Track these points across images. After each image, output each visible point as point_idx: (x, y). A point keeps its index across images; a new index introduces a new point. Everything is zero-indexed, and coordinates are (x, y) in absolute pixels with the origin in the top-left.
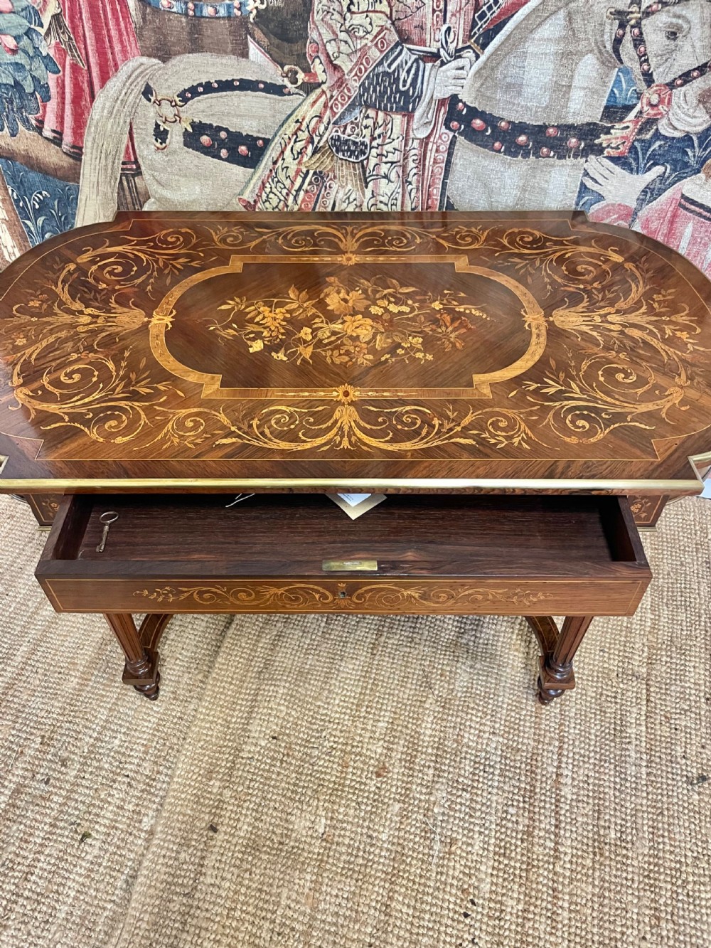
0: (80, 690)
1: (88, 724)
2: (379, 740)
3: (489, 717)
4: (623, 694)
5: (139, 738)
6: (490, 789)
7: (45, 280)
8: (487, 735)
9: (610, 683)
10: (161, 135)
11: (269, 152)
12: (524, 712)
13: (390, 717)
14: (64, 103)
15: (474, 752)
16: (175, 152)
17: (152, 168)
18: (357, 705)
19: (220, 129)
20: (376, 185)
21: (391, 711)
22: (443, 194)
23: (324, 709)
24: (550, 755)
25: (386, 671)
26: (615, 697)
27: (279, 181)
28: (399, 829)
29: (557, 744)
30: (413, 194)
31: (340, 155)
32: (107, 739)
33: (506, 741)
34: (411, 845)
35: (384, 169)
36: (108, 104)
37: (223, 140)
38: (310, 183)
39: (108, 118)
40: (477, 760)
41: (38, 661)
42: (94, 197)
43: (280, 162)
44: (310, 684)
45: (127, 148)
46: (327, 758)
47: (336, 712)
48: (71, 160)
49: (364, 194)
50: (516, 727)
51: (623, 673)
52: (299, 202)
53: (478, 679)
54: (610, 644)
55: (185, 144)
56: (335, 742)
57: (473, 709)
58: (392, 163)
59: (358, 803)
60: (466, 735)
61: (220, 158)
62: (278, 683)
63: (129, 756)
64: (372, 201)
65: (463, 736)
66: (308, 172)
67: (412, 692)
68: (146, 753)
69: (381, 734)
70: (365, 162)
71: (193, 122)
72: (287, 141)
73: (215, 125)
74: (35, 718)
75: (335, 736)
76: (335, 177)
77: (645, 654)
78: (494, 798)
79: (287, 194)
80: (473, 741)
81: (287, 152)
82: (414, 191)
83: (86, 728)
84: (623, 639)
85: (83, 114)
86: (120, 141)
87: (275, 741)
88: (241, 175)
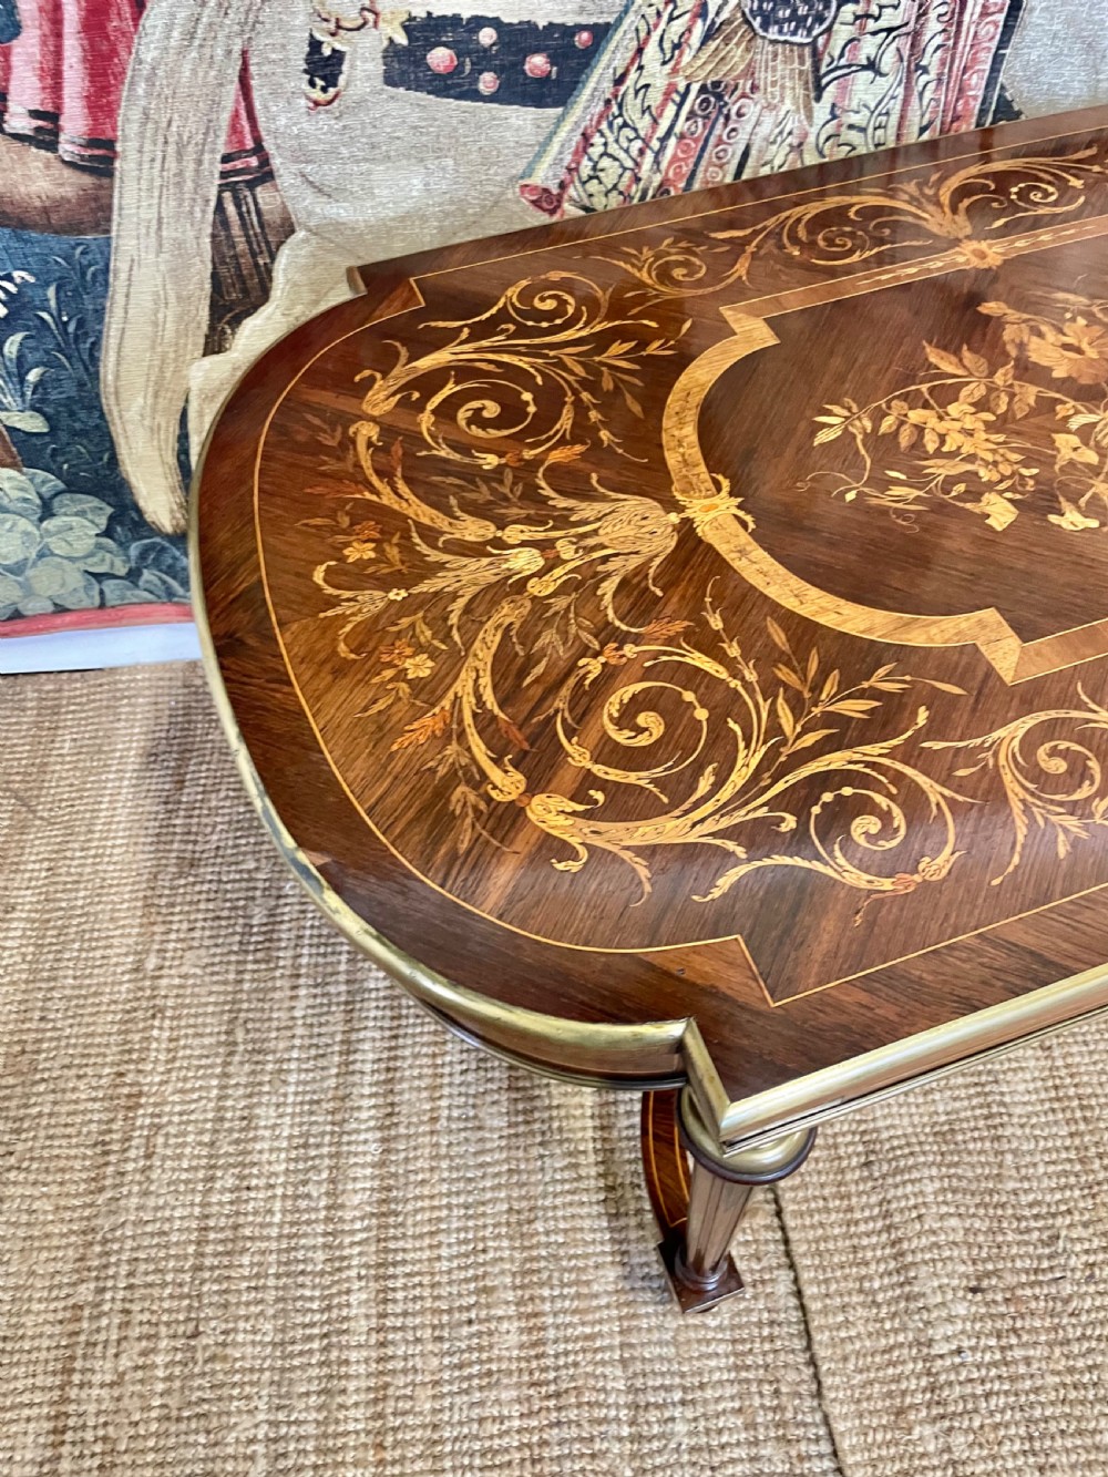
0: (534, 1345)
1: (601, 1413)
5: (718, 1400)
7: (330, 482)
10: (324, 67)
11: (605, 58)
14: (58, 35)
16: (361, 104)
17: (301, 155)
18: (1081, 1161)
19: (479, 22)
20: (844, 90)
22: (991, 82)
23: (1026, 1191)
25: (1088, 1073)
27: (625, 125)
30: (928, 95)
31: (773, 33)
32: (656, 1429)
35: (868, 47)
36: (182, 15)
37: (486, 50)
38: (692, 115)
39: (182, 52)
41: (405, 1314)
42: (152, 257)
43: (633, 76)
44: (970, 1153)
45: (236, 116)
46: (1092, 1289)
47: (1052, 1190)
48: (87, 180)
49: (810, 117)
52: (664, 165)
55: (389, 80)
58: (889, 30)
61: (475, 96)
62: (915, 1175)
63: (723, 1447)
64: (830, 128)
66: (688, 87)
68: (751, 1426)
70: (821, 41)
71: (411, 19)
72: (652, 21)
73: (466, 15)
74: (477, 1446)
75: (1080, 1241)
76: (754, 88)
79: (641, 152)
81: (651, 50)
82: (932, 86)
83: (600, 1422)
85: (114, 52)
86: (215, 104)
87: (979, 1297)
88: (530, 128)
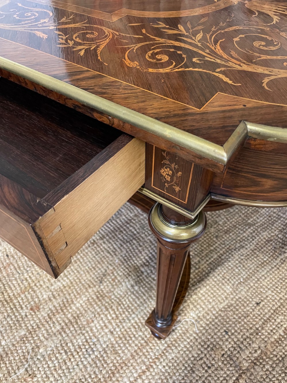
2: (50, 291)
3: (118, 321)
4: (216, 369)
6: (80, 363)
8: (107, 330)
9: (213, 356)
12: (141, 334)
13: (67, 283)
15: (91, 334)
21: (70, 281)
24: (133, 371)
26: (209, 368)
28: (13, 345)
29: (144, 368)
33: (114, 342)
34: (12, 358)
40: (89, 341)
46: (19, 282)
50: (128, 338)
51: (229, 356)
53: (130, 295)
54: (236, 331)
56: (30, 277)
57: (113, 310)
59: (8, 316)
60: (96, 322)
65: (93, 321)
67: (90, 278)
69: (54, 289)
75: (33, 274)
77: (256, 355)
78: (77, 370)
80: (96, 328)
84: (248, 334)
87: (6, 257)
